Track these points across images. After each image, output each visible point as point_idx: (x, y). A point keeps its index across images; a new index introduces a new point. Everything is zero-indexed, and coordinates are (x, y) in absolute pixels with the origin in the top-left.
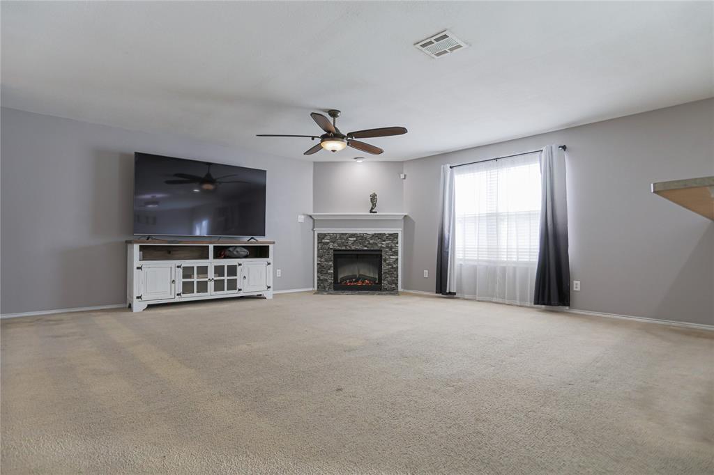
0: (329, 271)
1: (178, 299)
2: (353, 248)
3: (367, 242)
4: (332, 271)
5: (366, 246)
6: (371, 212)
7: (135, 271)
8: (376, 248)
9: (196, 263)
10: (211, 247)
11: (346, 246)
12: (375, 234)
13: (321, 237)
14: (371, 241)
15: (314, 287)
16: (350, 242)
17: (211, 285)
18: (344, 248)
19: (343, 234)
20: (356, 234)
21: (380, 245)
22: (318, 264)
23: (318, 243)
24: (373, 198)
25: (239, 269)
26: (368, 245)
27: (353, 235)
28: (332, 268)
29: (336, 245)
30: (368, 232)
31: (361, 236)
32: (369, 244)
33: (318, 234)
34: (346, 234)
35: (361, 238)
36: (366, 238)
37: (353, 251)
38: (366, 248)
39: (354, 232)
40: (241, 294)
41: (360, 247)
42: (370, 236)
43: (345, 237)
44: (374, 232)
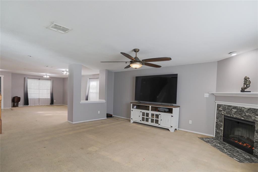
0: (221, 128)
1: (140, 122)
2: (235, 116)
3: (244, 114)
4: (222, 129)
5: (243, 117)
6: (241, 91)
7: (131, 111)
8: (250, 120)
9: (146, 111)
10: (150, 106)
11: (230, 114)
12: (250, 109)
13: (219, 106)
14: (247, 114)
15: (214, 135)
16: (233, 112)
17: (150, 120)
18: (229, 115)
19: (229, 106)
20: (237, 107)
21: (253, 118)
22: (216, 122)
23: (217, 110)
24: (246, 80)
25: (159, 116)
26: (245, 117)
27: (235, 108)
28: (223, 127)
29: (225, 112)
30: (246, 107)
31: (240, 109)
32: (245, 115)
33: (218, 105)
34: (231, 106)
35: (240, 110)
36: (243, 111)
37: (235, 118)
38: (243, 118)
39: (236, 105)
40: (160, 126)
41: (239, 117)
42: (246, 110)
43: (230, 108)
44: (249, 107)
